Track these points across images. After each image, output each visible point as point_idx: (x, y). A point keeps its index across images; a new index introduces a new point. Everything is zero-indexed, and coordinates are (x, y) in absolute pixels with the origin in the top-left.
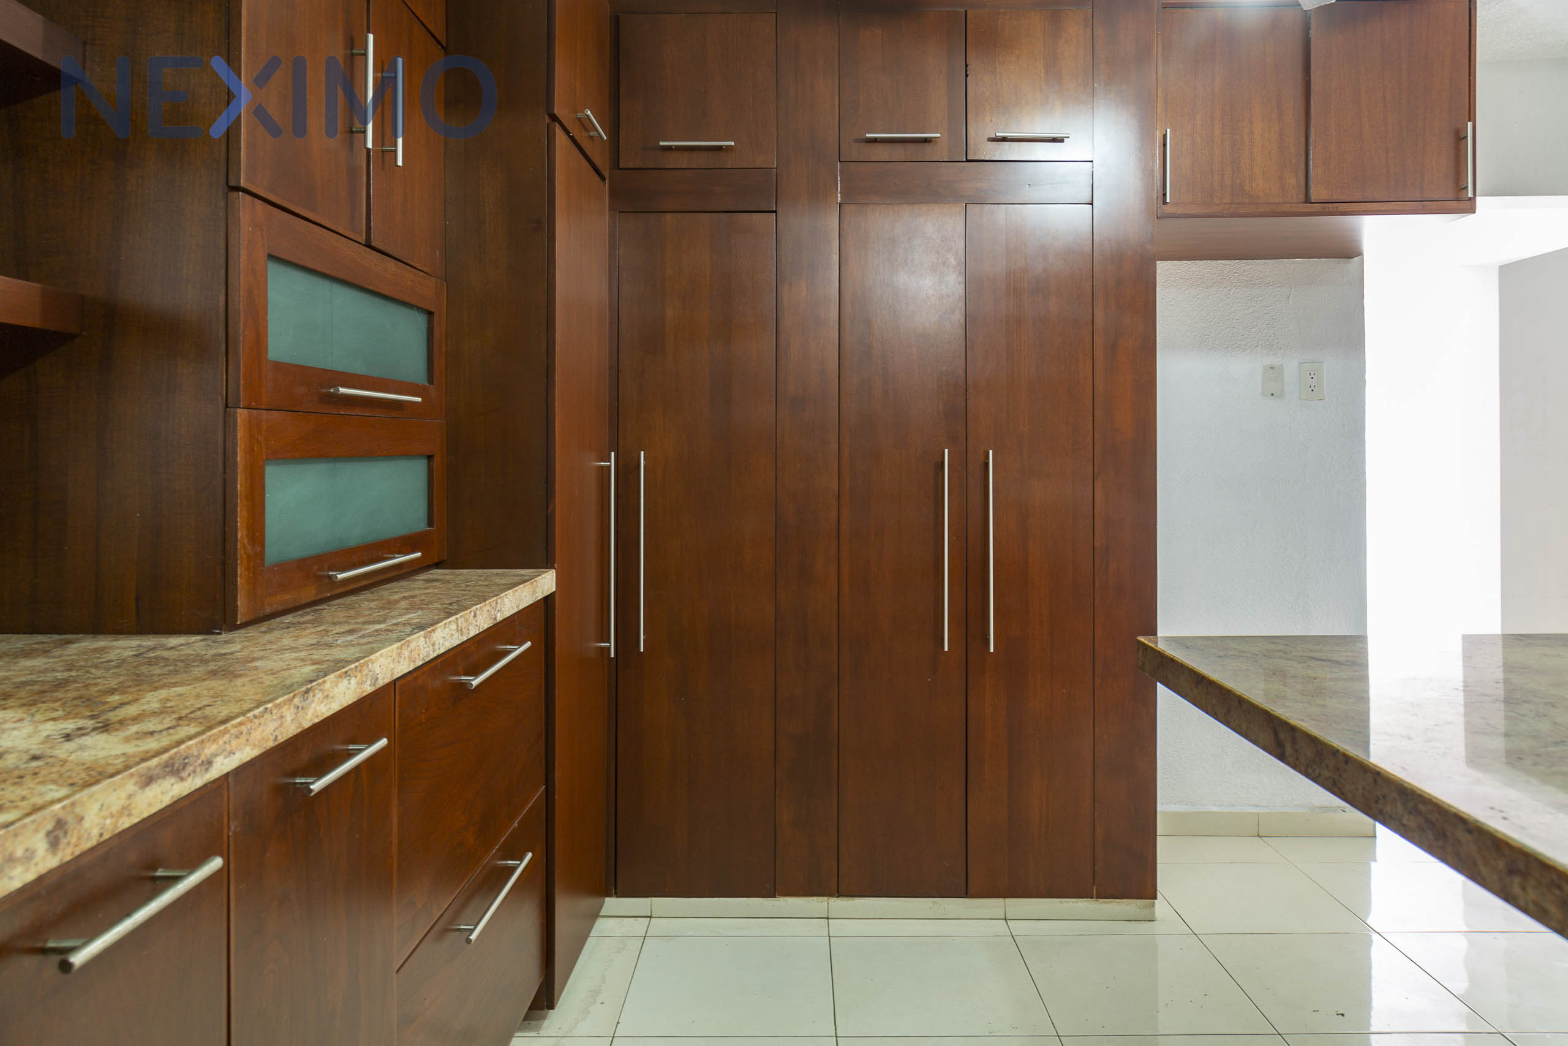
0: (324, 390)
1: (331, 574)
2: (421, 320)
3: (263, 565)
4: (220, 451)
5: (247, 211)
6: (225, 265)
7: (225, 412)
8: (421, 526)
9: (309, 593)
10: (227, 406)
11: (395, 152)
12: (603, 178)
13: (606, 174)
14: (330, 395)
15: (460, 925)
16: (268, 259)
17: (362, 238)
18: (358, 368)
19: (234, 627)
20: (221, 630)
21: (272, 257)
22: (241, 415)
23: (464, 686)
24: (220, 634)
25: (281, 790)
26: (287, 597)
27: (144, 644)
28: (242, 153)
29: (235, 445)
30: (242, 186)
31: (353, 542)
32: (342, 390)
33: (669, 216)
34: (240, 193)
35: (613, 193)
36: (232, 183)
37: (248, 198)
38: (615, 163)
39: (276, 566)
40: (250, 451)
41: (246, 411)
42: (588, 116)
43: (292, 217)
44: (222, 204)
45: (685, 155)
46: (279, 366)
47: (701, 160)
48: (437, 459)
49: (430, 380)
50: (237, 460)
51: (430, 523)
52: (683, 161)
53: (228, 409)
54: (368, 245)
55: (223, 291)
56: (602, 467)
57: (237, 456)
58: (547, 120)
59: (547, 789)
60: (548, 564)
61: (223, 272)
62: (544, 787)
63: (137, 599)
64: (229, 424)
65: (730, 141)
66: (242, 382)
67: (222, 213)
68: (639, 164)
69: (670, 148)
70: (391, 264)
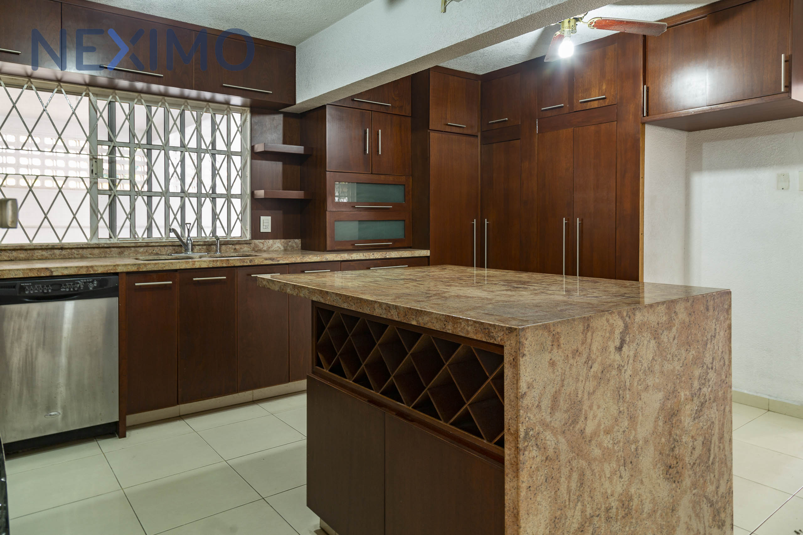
2: (401, 187)
3: (334, 240)
5: (328, 175)
8: (401, 237)
9: (350, 248)
11: (379, 151)
12: (475, 136)
13: (478, 134)
17: (370, 172)
19: (327, 251)
26: (343, 247)
28: (327, 164)
29: (327, 218)
30: (327, 170)
31: (369, 239)
32: (356, 206)
33: (494, 144)
34: (327, 172)
38: (481, 130)
39: (340, 241)
40: (331, 219)
41: (328, 211)
42: (449, 124)
43: (343, 173)
45: (497, 124)
47: (501, 125)
48: (407, 222)
49: (405, 201)
50: (327, 221)
51: (404, 236)
54: (372, 174)
56: (472, 224)
58: (429, 131)
65: (507, 118)
68: (487, 129)
70: (382, 176)
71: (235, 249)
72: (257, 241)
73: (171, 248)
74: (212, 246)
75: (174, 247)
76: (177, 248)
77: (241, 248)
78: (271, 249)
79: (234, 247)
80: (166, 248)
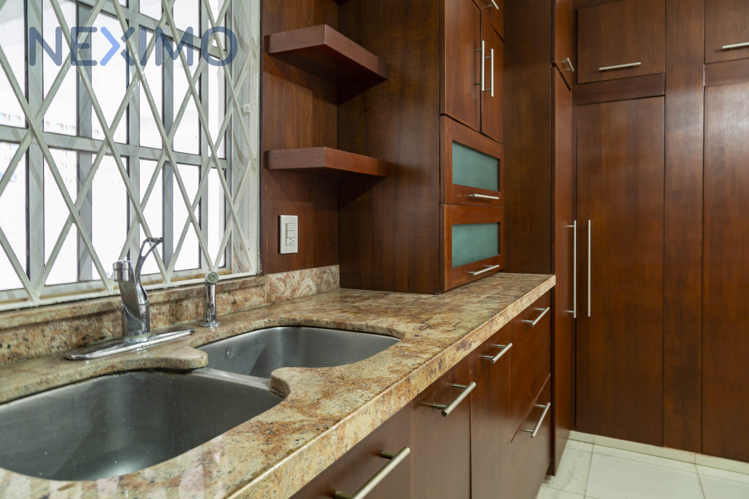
0: (468, 196)
1: (471, 272)
2: (495, 163)
3: (451, 268)
4: (438, 222)
5: (447, 123)
6: (439, 146)
7: (440, 205)
8: (496, 254)
9: (464, 280)
10: (440, 203)
11: (491, 91)
12: (569, 89)
13: (571, 87)
14: (470, 198)
15: (527, 429)
16: (453, 143)
17: (479, 130)
18: (476, 185)
19: (443, 292)
20: (439, 293)
21: (454, 142)
22: (445, 206)
23: (530, 325)
24: (438, 294)
25: (483, 360)
26: (458, 281)
27: (414, 296)
28: (445, 100)
29: (443, 220)
30: (445, 113)
31: (476, 260)
32: (476, 195)
33: (604, 105)
34: (445, 116)
35: (574, 97)
36: (442, 113)
37: (447, 117)
38: (576, 82)
39: (455, 268)
40: (448, 221)
41: (447, 205)
42: (568, 62)
43: (459, 124)
44: (438, 121)
45: (613, 73)
46: (456, 186)
47: (622, 74)
48: (501, 224)
49: (499, 189)
50: (444, 225)
51: (499, 252)
52: (612, 76)
53: (441, 204)
54: (481, 133)
55: (439, 157)
56: (570, 228)
57: (444, 223)
58: (551, 66)
59: (551, 376)
60: (552, 272)
61: (438, 149)
62: (550, 375)
63: (408, 279)
64: (440, 210)
65: (639, 62)
66: (446, 193)
67: (438, 125)
68: (588, 81)
69: (604, 71)
70: (488, 140)
71: (234, 303)
72: (273, 278)
73: (65, 325)
74: (185, 303)
75: (76, 323)
76: (86, 323)
77: (246, 300)
78: (297, 294)
79: (231, 298)
80: (48, 330)
